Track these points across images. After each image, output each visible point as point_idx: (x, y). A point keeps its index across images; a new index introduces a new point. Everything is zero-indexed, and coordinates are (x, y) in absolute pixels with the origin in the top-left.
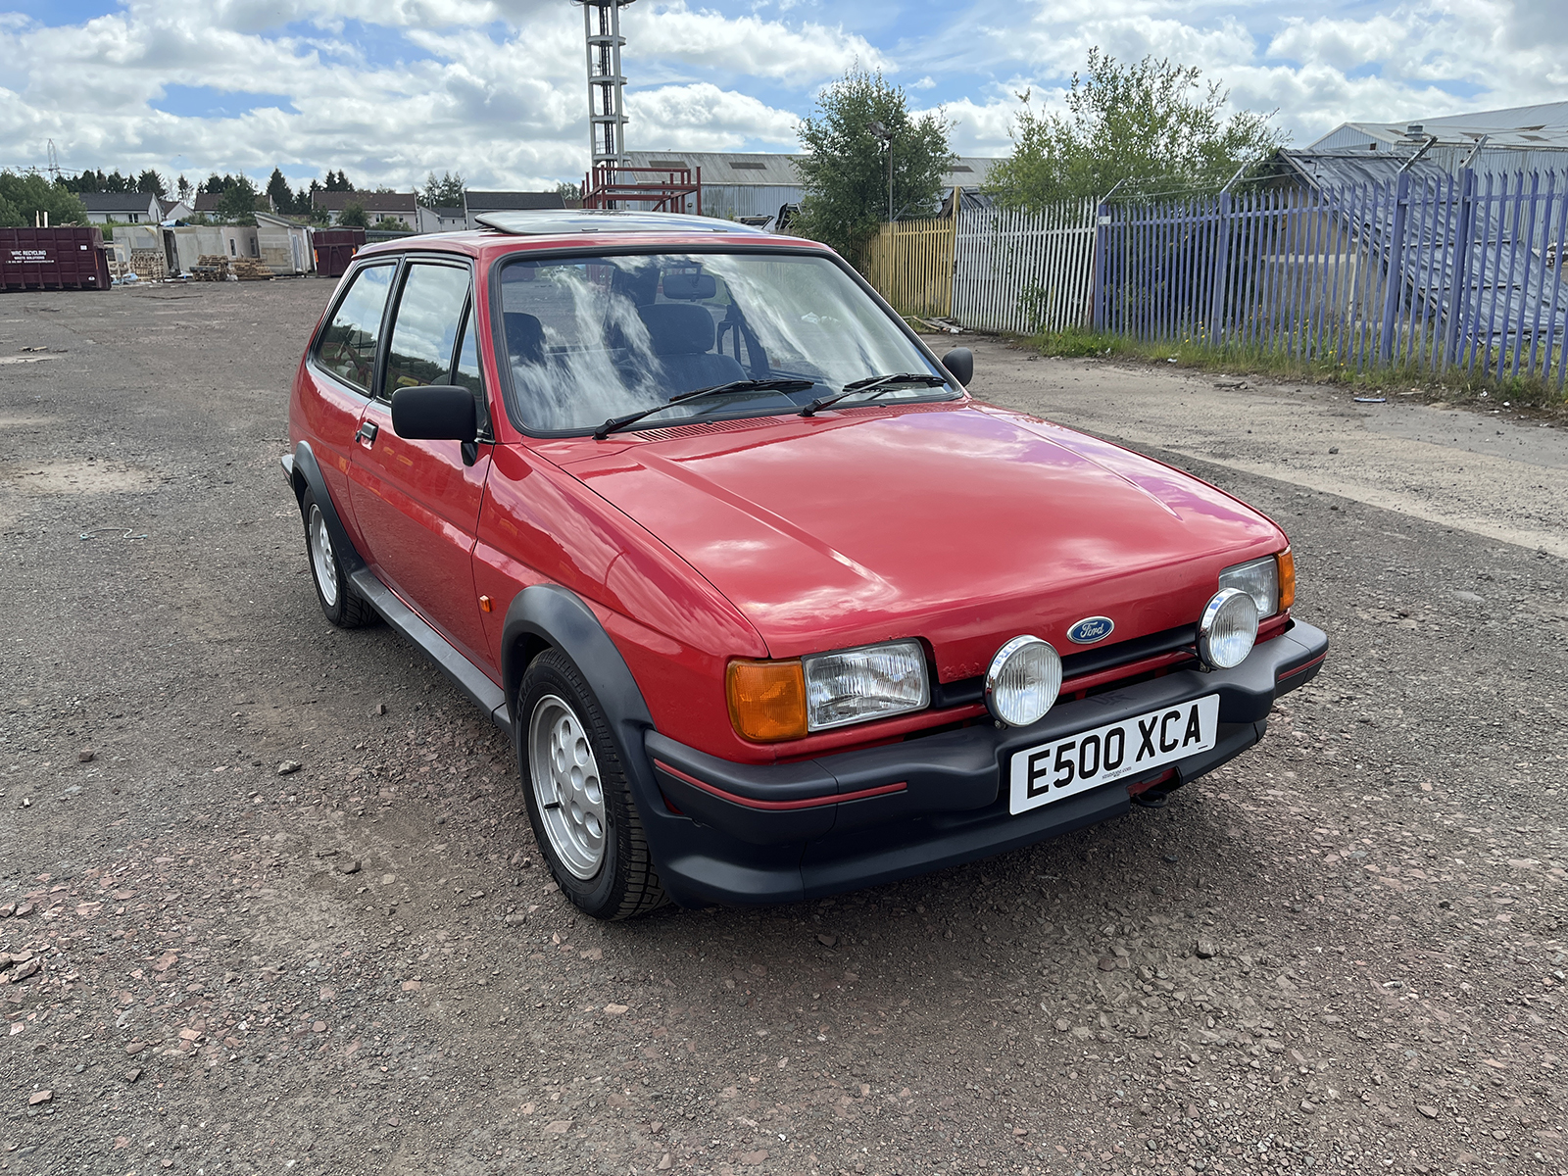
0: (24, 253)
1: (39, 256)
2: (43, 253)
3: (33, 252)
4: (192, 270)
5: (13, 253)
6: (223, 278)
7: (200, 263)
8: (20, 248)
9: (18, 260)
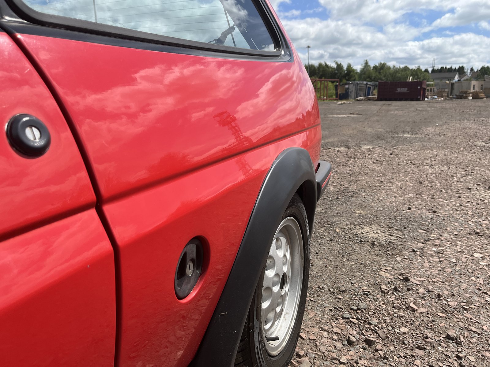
0: (402, 89)
1: (405, 90)
2: (406, 89)
3: (404, 89)
4: (456, 95)
5: (398, 89)
6: (466, 98)
7: (460, 93)
8: (400, 88)
9: (399, 91)
